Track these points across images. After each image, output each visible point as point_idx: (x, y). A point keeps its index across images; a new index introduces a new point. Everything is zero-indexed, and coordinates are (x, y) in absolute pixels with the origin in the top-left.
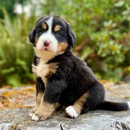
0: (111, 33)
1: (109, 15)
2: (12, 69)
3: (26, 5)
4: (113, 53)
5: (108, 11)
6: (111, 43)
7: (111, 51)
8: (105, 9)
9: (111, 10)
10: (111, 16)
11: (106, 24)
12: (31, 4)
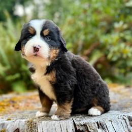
0: (122, 35)
1: (119, 15)
2: (17, 76)
3: (28, 6)
4: (125, 56)
5: (119, 12)
6: (122, 45)
7: (122, 54)
8: (116, 9)
9: (122, 10)
10: (122, 17)
11: (117, 25)
12: (34, 4)
